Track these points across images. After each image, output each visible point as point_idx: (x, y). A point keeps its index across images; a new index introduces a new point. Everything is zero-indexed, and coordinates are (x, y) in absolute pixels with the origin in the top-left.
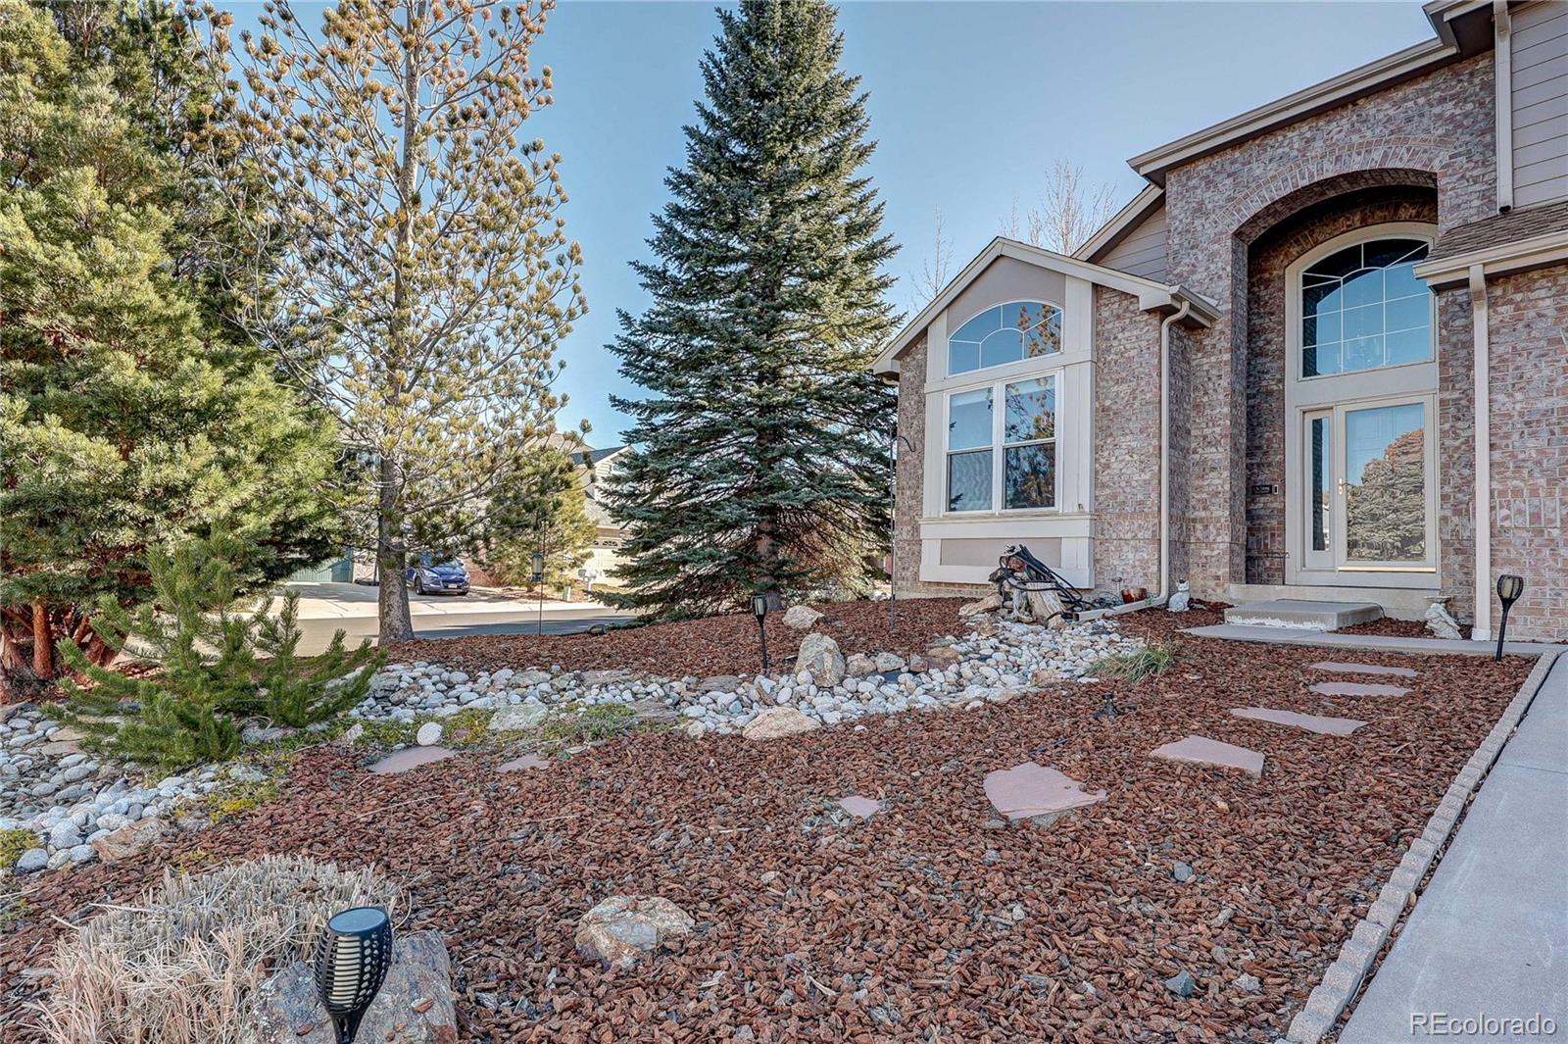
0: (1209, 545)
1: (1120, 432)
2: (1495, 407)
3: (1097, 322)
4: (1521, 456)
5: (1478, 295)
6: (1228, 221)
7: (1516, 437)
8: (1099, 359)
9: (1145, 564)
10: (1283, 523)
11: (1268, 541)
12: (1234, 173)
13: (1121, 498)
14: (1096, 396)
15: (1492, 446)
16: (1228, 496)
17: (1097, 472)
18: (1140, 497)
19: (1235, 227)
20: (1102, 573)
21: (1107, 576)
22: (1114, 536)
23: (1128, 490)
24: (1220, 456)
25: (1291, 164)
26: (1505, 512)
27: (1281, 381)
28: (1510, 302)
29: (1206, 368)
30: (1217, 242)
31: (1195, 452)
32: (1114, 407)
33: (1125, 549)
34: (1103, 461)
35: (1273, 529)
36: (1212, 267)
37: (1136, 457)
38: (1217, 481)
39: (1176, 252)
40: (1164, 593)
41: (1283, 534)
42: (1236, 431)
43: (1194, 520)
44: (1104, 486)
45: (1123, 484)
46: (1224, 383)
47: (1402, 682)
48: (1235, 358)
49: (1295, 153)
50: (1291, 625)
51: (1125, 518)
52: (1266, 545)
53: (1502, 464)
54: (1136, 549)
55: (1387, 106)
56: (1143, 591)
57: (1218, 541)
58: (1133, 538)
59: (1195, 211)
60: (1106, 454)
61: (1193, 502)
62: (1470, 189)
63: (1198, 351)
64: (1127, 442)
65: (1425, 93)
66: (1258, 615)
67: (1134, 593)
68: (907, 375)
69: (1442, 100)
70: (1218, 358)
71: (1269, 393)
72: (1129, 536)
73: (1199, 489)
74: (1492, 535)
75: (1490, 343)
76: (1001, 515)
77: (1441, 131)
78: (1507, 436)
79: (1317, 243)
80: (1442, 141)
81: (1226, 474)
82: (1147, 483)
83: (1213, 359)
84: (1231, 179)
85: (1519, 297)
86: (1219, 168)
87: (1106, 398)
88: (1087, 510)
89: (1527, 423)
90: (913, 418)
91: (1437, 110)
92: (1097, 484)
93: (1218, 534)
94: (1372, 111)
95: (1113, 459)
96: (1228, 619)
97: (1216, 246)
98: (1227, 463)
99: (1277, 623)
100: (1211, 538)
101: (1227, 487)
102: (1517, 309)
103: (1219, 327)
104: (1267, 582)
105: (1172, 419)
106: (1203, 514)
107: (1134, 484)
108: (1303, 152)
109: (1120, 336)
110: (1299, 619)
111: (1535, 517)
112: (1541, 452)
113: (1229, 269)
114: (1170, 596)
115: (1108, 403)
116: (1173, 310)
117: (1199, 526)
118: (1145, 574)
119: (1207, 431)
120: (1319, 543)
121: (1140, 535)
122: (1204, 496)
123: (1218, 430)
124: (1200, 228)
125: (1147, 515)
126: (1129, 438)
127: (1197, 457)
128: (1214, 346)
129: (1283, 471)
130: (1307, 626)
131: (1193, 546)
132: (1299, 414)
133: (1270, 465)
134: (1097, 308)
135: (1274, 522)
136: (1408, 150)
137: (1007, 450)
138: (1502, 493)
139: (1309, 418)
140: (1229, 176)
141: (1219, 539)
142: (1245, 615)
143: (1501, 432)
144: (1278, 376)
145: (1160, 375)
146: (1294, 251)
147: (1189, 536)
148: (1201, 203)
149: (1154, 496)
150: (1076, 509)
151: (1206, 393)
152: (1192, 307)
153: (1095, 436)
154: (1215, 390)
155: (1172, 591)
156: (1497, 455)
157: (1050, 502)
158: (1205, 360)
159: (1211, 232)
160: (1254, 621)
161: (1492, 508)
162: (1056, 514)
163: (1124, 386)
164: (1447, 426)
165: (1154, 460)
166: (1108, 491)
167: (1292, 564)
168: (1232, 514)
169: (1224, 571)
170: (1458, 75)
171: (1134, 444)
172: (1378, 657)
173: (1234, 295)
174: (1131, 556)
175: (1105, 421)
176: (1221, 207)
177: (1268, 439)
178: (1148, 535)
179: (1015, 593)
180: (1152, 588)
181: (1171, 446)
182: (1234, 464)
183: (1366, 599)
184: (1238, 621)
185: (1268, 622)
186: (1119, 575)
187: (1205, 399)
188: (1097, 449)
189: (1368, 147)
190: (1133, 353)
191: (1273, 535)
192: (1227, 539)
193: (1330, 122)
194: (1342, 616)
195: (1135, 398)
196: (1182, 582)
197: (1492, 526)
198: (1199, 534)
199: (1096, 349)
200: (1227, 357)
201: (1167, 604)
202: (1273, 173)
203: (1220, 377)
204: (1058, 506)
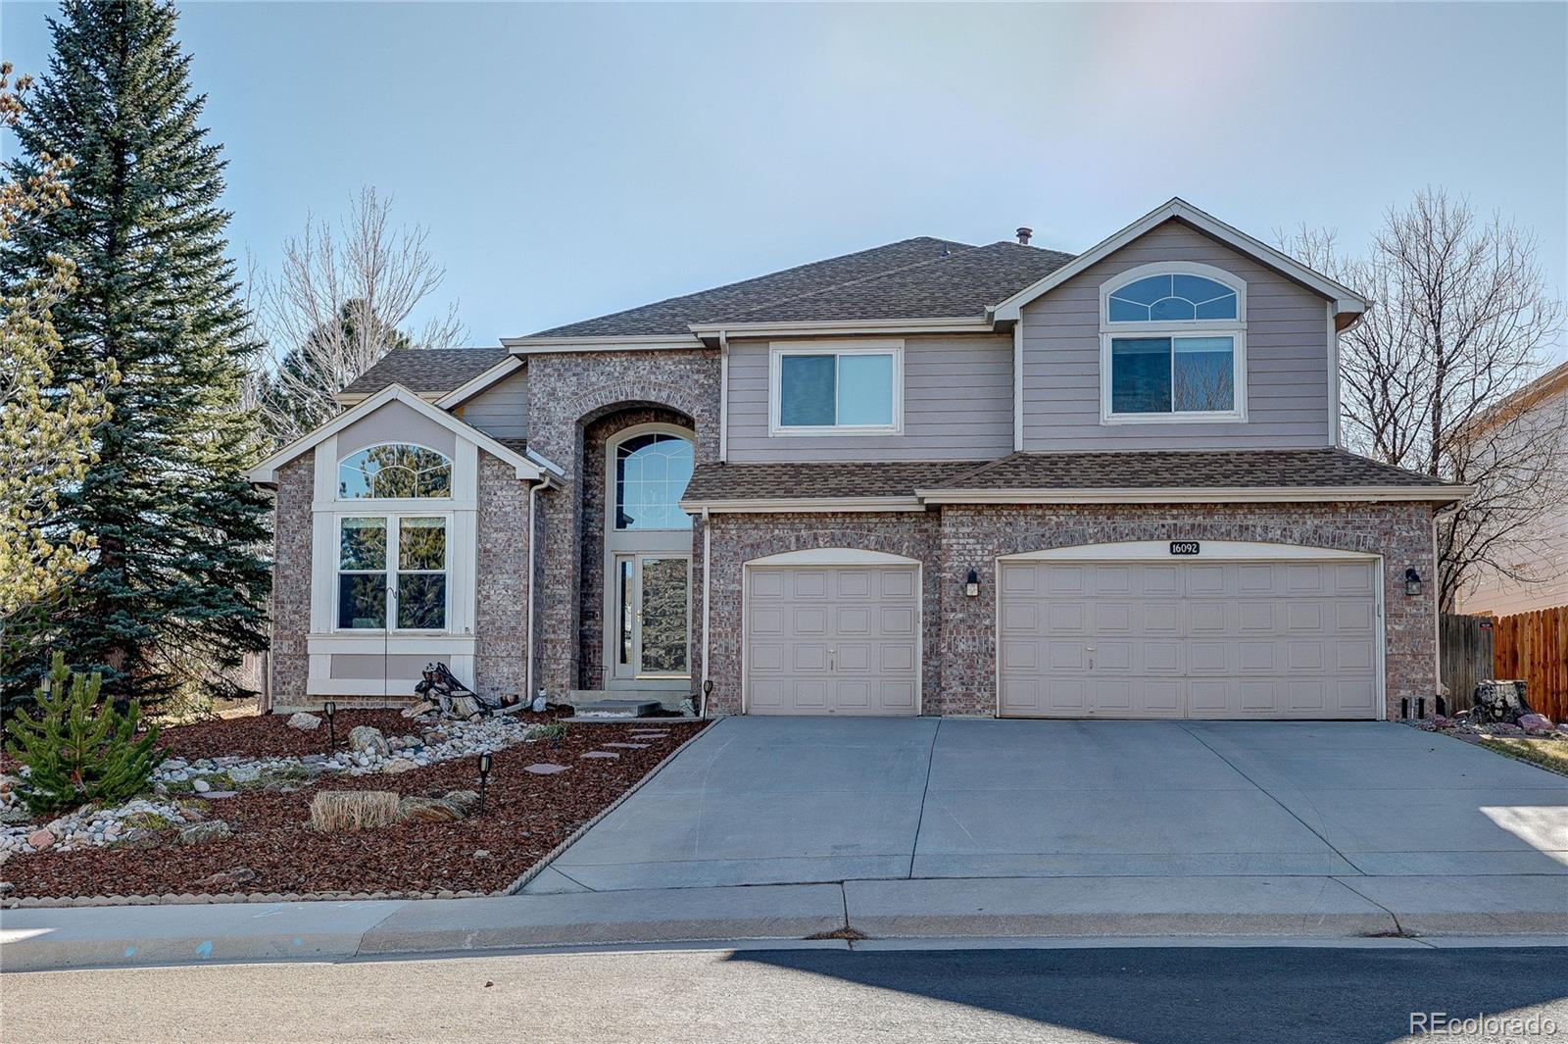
0: (557, 661)
1: (498, 571)
2: (713, 586)
3: (481, 478)
4: (722, 615)
5: (706, 523)
6: (573, 410)
7: (720, 604)
8: (482, 509)
9: (516, 676)
10: (601, 642)
11: (591, 656)
12: (578, 374)
13: (498, 624)
14: (480, 538)
15: (711, 608)
16: (570, 623)
17: (479, 602)
18: (513, 624)
19: (578, 417)
20: (482, 684)
21: (487, 686)
22: (493, 654)
23: (504, 617)
24: (565, 592)
25: (614, 381)
26: (715, 645)
27: (602, 529)
28: (720, 528)
29: (556, 522)
30: (566, 424)
31: (547, 588)
32: (494, 550)
33: (501, 664)
34: (484, 593)
35: (594, 646)
36: (562, 443)
37: (510, 592)
38: (562, 612)
39: (535, 424)
40: (529, 699)
41: (601, 652)
42: (575, 573)
43: (546, 641)
44: (485, 613)
45: (500, 613)
46: (569, 536)
47: (666, 733)
48: (576, 516)
49: (617, 374)
50: (613, 715)
51: (502, 640)
52: (590, 659)
53: (714, 619)
54: (510, 665)
55: (670, 363)
56: (516, 697)
57: (564, 659)
58: (509, 655)
59: (550, 394)
60: (487, 587)
61: (545, 627)
62: (710, 435)
63: (551, 507)
64: (503, 579)
65: (690, 362)
66: (596, 710)
67: (510, 699)
68: (288, 487)
69: (698, 372)
70: (565, 516)
71: (594, 538)
72: (504, 654)
73: (550, 617)
74: (709, 658)
75: (711, 550)
76: (395, 634)
77: (697, 392)
78: (716, 603)
79: (627, 426)
80: (698, 398)
81: (569, 606)
82: (518, 613)
83: (561, 516)
84: (575, 378)
85: (723, 526)
86: (567, 366)
87: (488, 542)
88: (472, 633)
89: (725, 597)
90: (294, 532)
91: (696, 377)
92: (479, 612)
93: (563, 652)
94: (662, 363)
95: (492, 592)
96: (576, 714)
97: (564, 428)
98: (569, 598)
99: (606, 714)
100: (558, 655)
101: (569, 616)
102: (722, 533)
103: (565, 492)
104: (589, 689)
105: (535, 563)
106: (552, 636)
107: (509, 613)
108: (622, 374)
109: (499, 493)
110: (618, 711)
111: (727, 648)
112: (730, 613)
113: (573, 447)
114: (533, 701)
115: (488, 546)
116: (539, 482)
117: (549, 646)
118: (516, 684)
119: (556, 572)
120: (624, 660)
121: (512, 654)
122: (553, 622)
123: (564, 572)
124: (553, 409)
125: (518, 638)
126: (505, 576)
127: (549, 591)
128: (562, 506)
129: (602, 601)
130: (622, 715)
131: (545, 662)
132: (613, 558)
133: (593, 595)
134: (481, 467)
135: (596, 642)
136: (681, 397)
137: (400, 576)
138: (714, 635)
139: (620, 561)
140: (574, 375)
141: (563, 656)
142: (587, 710)
143: (714, 601)
144: (600, 525)
145: (528, 530)
146: (612, 427)
147: (543, 653)
148: (554, 389)
149: (523, 623)
150: (463, 631)
151: (556, 542)
152: (551, 480)
153: (479, 572)
154: (562, 541)
155: (535, 696)
156: (712, 613)
157: (441, 624)
158: (555, 516)
159: (561, 415)
160: (592, 714)
161: (710, 643)
162: (446, 635)
163: (502, 534)
164: (696, 586)
165: (524, 595)
166: (488, 618)
167: (607, 675)
168: (572, 638)
169: (566, 681)
170: (706, 358)
171: (509, 581)
172: (657, 726)
173: (576, 468)
174: (505, 670)
175: (487, 561)
176: (569, 398)
177: (593, 575)
178: (519, 653)
179: (442, 699)
180: (522, 695)
181: (535, 585)
182: (574, 598)
183: (652, 698)
184: (582, 714)
185: (600, 714)
186: (496, 685)
187: (555, 547)
188: (479, 583)
189: (659, 387)
190: (509, 509)
191: (594, 651)
192: (569, 656)
193: (638, 360)
194: (640, 708)
195: (510, 546)
196: (542, 689)
197: (709, 653)
198: (549, 652)
199: (480, 500)
200: (570, 516)
201: (532, 705)
202: (603, 384)
203: (565, 531)
204: (448, 627)
